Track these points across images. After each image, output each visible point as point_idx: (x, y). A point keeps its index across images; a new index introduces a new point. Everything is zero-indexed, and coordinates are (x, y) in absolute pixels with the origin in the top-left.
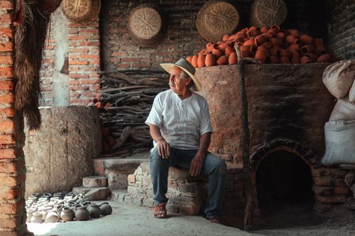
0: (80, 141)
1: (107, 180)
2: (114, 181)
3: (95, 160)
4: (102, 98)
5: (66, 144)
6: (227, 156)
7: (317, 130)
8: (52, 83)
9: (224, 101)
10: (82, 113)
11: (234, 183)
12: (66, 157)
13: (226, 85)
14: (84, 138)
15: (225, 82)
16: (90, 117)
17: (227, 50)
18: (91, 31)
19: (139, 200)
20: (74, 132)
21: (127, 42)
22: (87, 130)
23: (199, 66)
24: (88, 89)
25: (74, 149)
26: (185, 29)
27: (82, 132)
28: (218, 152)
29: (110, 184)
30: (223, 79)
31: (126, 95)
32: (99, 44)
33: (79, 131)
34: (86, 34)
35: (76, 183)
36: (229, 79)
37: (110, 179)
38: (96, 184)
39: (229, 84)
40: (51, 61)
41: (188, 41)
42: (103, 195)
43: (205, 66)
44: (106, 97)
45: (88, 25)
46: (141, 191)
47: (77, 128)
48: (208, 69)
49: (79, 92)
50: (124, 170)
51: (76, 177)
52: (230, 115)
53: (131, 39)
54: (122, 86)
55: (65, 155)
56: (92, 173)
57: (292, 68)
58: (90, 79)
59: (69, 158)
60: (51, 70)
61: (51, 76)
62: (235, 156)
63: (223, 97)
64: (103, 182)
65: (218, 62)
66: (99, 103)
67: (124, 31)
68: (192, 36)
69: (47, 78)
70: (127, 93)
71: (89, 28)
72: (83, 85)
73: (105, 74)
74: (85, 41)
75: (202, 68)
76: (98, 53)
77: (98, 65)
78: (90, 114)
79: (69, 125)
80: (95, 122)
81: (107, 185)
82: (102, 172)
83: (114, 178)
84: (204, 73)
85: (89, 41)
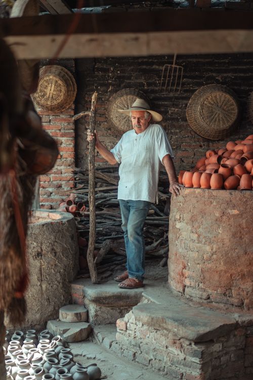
0: (56, 265)
1: (87, 312)
2: (96, 315)
3: (74, 286)
4: (77, 200)
5: (40, 270)
6: (236, 301)
9: (234, 235)
10: (59, 231)
12: (41, 285)
13: (238, 215)
14: (60, 261)
15: (235, 212)
16: (68, 234)
17: (237, 169)
18: (65, 120)
19: (131, 353)
20: (50, 255)
21: (105, 132)
22: (64, 250)
24: (60, 186)
25: (49, 275)
26: (173, 119)
27: (58, 254)
28: (225, 294)
29: (91, 319)
30: (234, 207)
31: (105, 198)
32: (74, 135)
33: (55, 253)
34: (58, 124)
35: (51, 315)
36: (241, 209)
37: (92, 312)
38: (75, 318)
39: (241, 215)
41: (176, 134)
42: (84, 335)
43: (209, 187)
44: (82, 198)
45: (62, 112)
46: (133, 343)
47: (53, 249)
48: (215, 193)
49: (50, 190)
50: (108, 303)
51: (51, 308)
52: (242, 252)
53: (110, 129)
54: (101, 186)
55: (39, 283)
56: (70, 301)
58: (63, 175)
59: (44, 286)
62: (246, 301)
63: (233, 230)
64: (84, 317)
65: (227, 184)
66: (73, 206)
67: (102, 119)
68: (180, 127)
70: (106, 194)
71: (63, 116)
72: (55, 183)
73: (81, 172)
74: (58, 131)
75: (207, 191)
76: (72, 146)
77: (73, 160)
78: (67, 230)
79: (44, 247)
80: (72, 238)
81: (87, 320)
82: (80, 300)
83: (96, 311)
84: (210, 197)
85: (62, 131)
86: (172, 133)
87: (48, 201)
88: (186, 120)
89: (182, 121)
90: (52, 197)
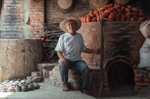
0: (31, 55)
1: (42, 73)
2: (45, 74)
3: (38, 64)
4: (45, 36)
5: (24, 57)
6: (95, 63)
7: (137, 52)
8: (23, 29)
9: (94, 38)
10: (32, 43)
11: (97, 76)
12: (24, 62)
13: (95, 30)
14: (33, 54)
15: (94, 29)
17: (97, 15)
18: (40, 5)
19: (54, 82)
20: (28, 52)
21: (57, 10)
22: (34, 50)
23: (84, 22)
24: (39, 31)
25: (28, 59)
27: (32, 51)
28: (91, 61)
29: (43, 75)
30: (94, 28)
31: (55, 35)
32: (44, 11)
33: (31, 51)
34: (38, 7)
35: (28, 74)
36: (97, 28)
37: (44, 73)
38: (37, 75)
39: (96, 30)
40: (23, 19)
41: (85, 10)
42: (39, 80)
43: (86, 22)
44: (47, 35)
45: (39, 2)
46: (55, 79)
47: (29, 49)
48: (87, 23)
49: (35, 33)
50: (50, 69)
51: (28, 72)
52: (97, 44)
53: (59, 9)
54: (54, 31)
55: (23, 62)
56: (36, 70)
57: (125, 23)
58: (40, 27)
59: (25, 63)
60: (22, 23)
61: (22, 26)
62: (98, 63)
63: (94, 36)
65: (92, 20)
66: (43, 38)
67: (56, 5)
68: (87, 8)
69: (21, 26)
70: (56, 34)
71: (40, 4)
72: (37, 30)
73: (46, 25)
74: (38, 10)
75: (85, 23)
76: (43, 15)
77: (44, 21)
78: (36, 43)
79: (26, 48)
80: (38, 47)
81: (42, 75)
82: (41, 70)
83: (45, 72)
84: (86, 25)
85: (39, 10)
86: (83, 10)
87: (34, 37)
88: (89, 5)
89: (88, 5)
90: (36, 36)
